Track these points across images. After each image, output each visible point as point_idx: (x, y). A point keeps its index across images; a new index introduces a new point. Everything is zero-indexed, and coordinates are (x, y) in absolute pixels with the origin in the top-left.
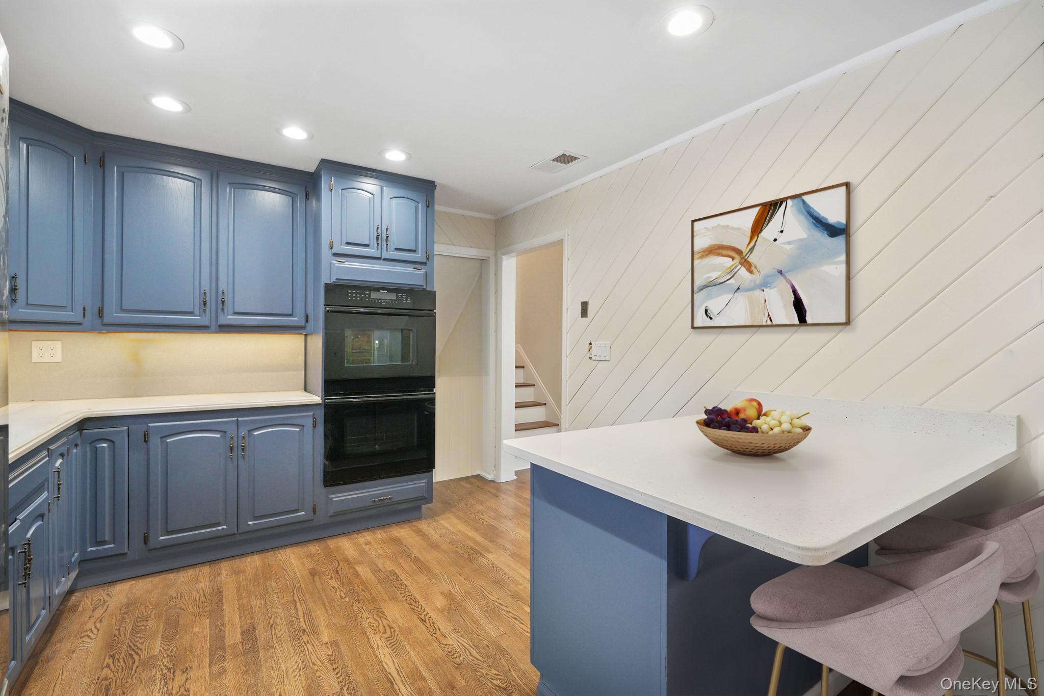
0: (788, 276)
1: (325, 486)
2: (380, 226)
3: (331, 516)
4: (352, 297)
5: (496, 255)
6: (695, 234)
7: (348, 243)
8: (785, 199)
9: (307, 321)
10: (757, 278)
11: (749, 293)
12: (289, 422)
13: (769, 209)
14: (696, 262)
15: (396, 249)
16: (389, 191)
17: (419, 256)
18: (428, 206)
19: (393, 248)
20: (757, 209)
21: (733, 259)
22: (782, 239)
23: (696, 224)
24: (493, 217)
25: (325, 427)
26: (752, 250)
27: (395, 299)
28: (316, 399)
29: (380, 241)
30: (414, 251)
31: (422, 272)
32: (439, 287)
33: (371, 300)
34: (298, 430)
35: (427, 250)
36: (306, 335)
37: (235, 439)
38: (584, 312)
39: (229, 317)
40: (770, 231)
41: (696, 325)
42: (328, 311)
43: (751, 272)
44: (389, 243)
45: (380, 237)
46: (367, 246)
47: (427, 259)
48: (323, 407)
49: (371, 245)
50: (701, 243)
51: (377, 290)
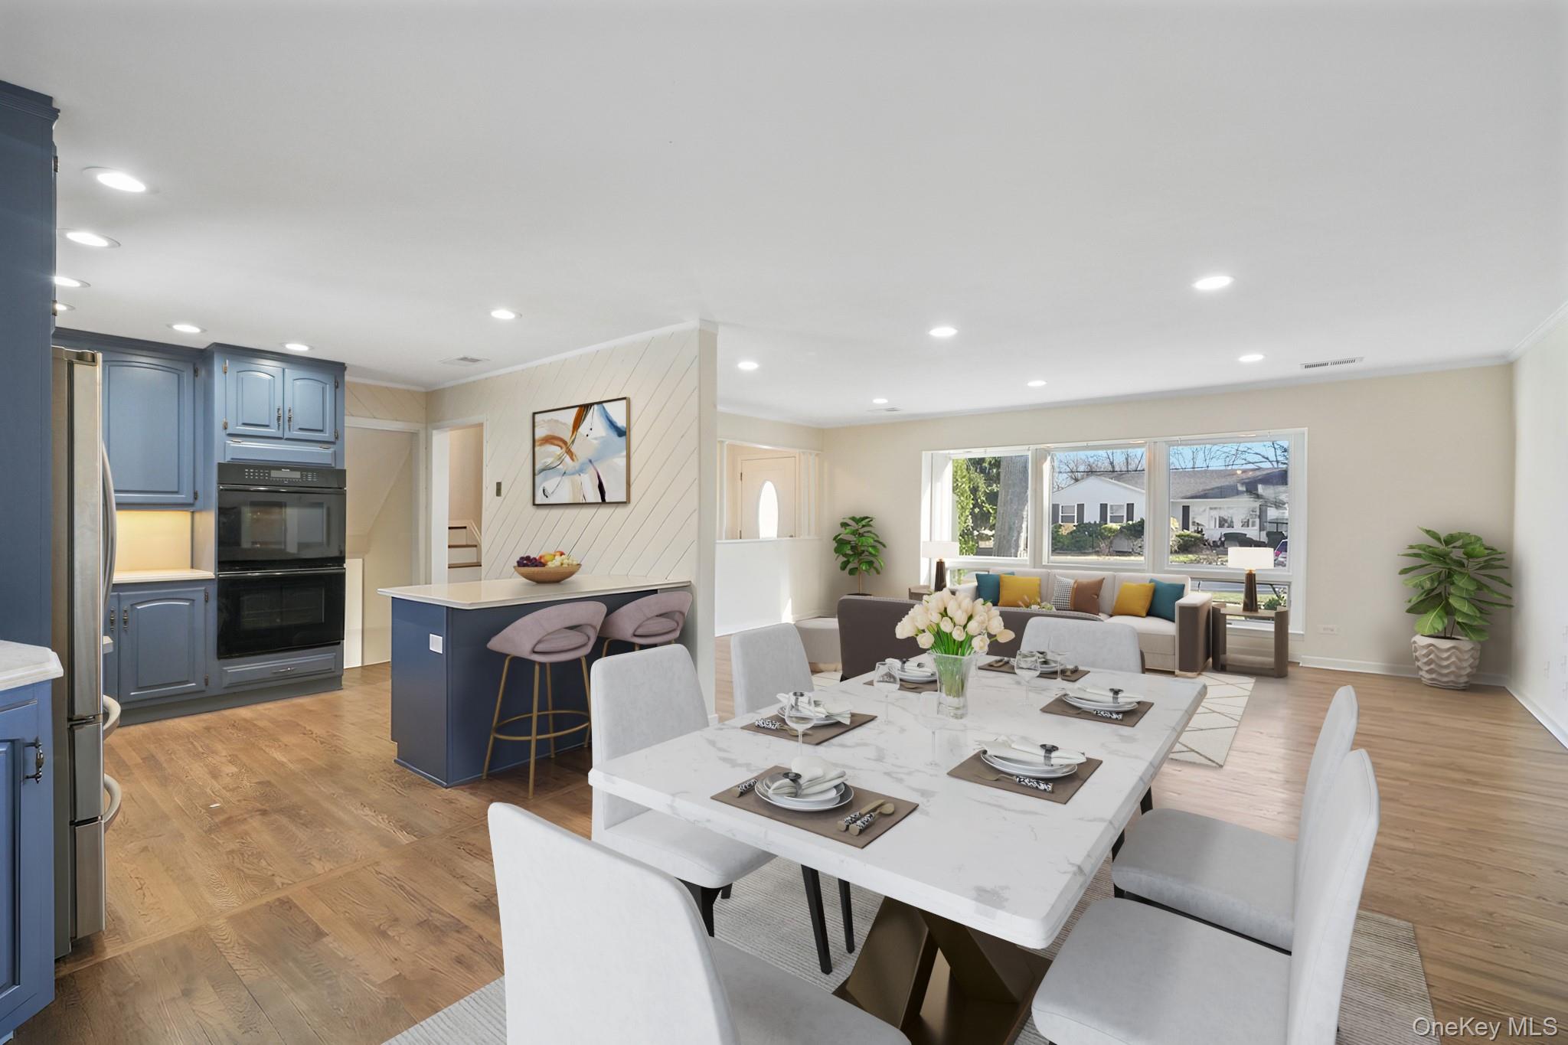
0: (595, 464)
1: (219, 658)
2: (281, 408)
3: (226, 688)
4: (249, 475)
5: (426, 428)
6: (536, 424)
7: (245, 424)
8: (592, 405)
9: (196, 498)
10: (576, 465)
11: (572, 477)
12: (178, 596)
13: (584, 408)
14: (537, 449)
15: (301, 429)
16: (291, 373)
17: (327, 435)
18: (337, 387)
19: (297, 427)
20: (576, 409)
21: (562, 448)
22: (592, 435)
23: (536, 416)
24: (423, 390)
25: (218, 601)
26: (573, 442)
27: (299, 477)
28: (209, 573)
29: (281, 422)
30: (321, 431)
31: (331, 451)
32: (349, 465)
33: (272, 479)
34: (188, 604)
35: (336, 429)
36: (193, 513)
37: (116, 612)
38: (498, 493)
40: (584, 428)
41: (537, 502)
42: (222, 490)
43: (573, 460)
44: (292, 423)
45: (282, 418)
46: (266, 425)
47: (337, 438)
48: (216, 582)
49: (272, 425)
50: (540, 433)
51: (279, 468)
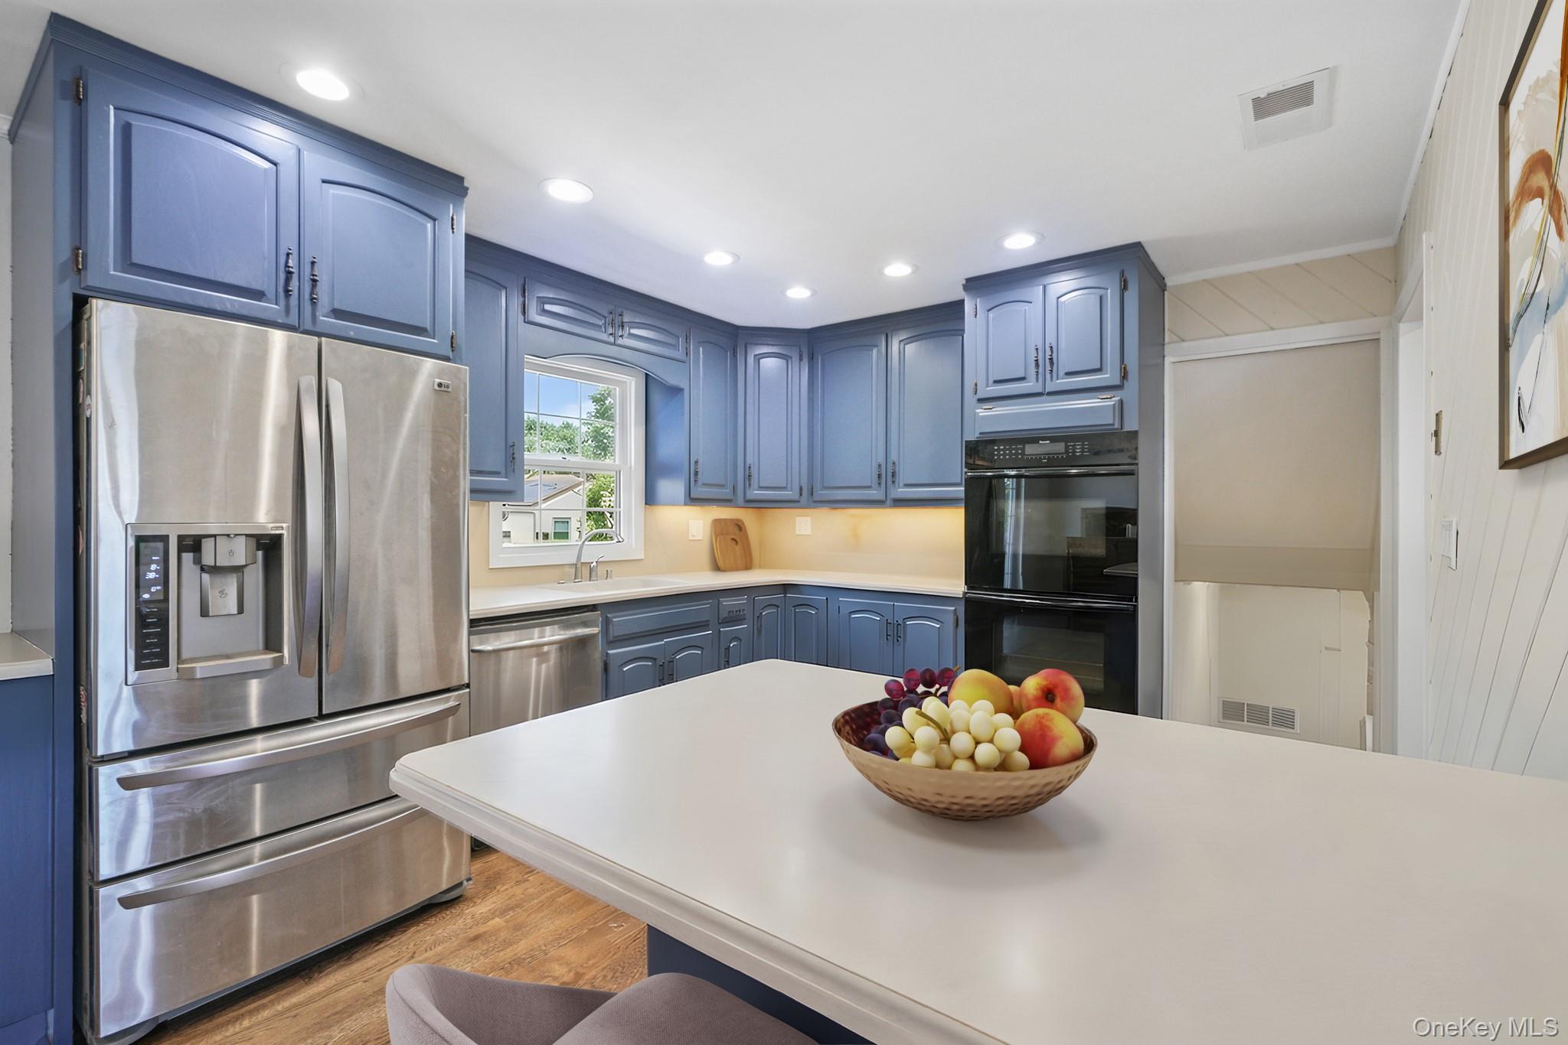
2: (1040, 349)
4: (998, 455)
7: (996, 382)
15: (1069, 375)
17: (1108, 377)
18: (1125, 289)
19: (1062, 373)
25: (966, 629)
27: (1063, 450)
28: (956, 589)
29: (1041, 370)
30: (1099, 371)
31: (1112, 402)
33: (1025, 457)
39: (900, 490)
42: (970, 479)
44: (1055, 369)
45: (1041, 365)
46: (1023, 379)
47: (1122, 379)
48: (963, 603)
49: (1027, 377)
51: (1034, 440)
